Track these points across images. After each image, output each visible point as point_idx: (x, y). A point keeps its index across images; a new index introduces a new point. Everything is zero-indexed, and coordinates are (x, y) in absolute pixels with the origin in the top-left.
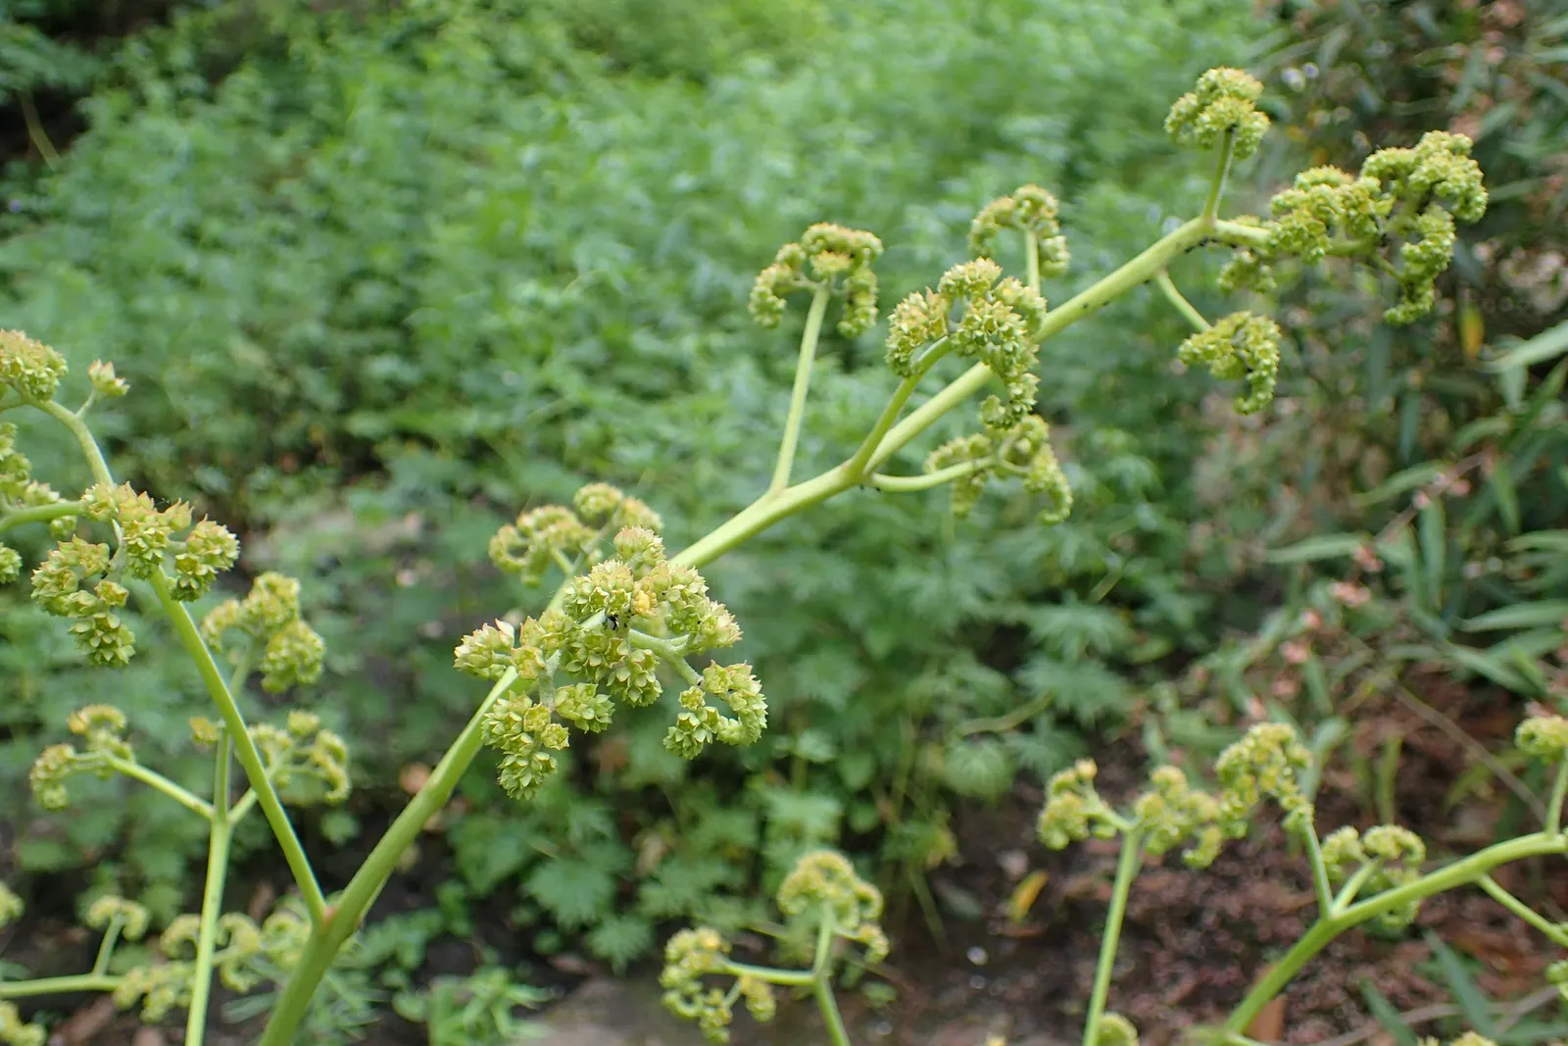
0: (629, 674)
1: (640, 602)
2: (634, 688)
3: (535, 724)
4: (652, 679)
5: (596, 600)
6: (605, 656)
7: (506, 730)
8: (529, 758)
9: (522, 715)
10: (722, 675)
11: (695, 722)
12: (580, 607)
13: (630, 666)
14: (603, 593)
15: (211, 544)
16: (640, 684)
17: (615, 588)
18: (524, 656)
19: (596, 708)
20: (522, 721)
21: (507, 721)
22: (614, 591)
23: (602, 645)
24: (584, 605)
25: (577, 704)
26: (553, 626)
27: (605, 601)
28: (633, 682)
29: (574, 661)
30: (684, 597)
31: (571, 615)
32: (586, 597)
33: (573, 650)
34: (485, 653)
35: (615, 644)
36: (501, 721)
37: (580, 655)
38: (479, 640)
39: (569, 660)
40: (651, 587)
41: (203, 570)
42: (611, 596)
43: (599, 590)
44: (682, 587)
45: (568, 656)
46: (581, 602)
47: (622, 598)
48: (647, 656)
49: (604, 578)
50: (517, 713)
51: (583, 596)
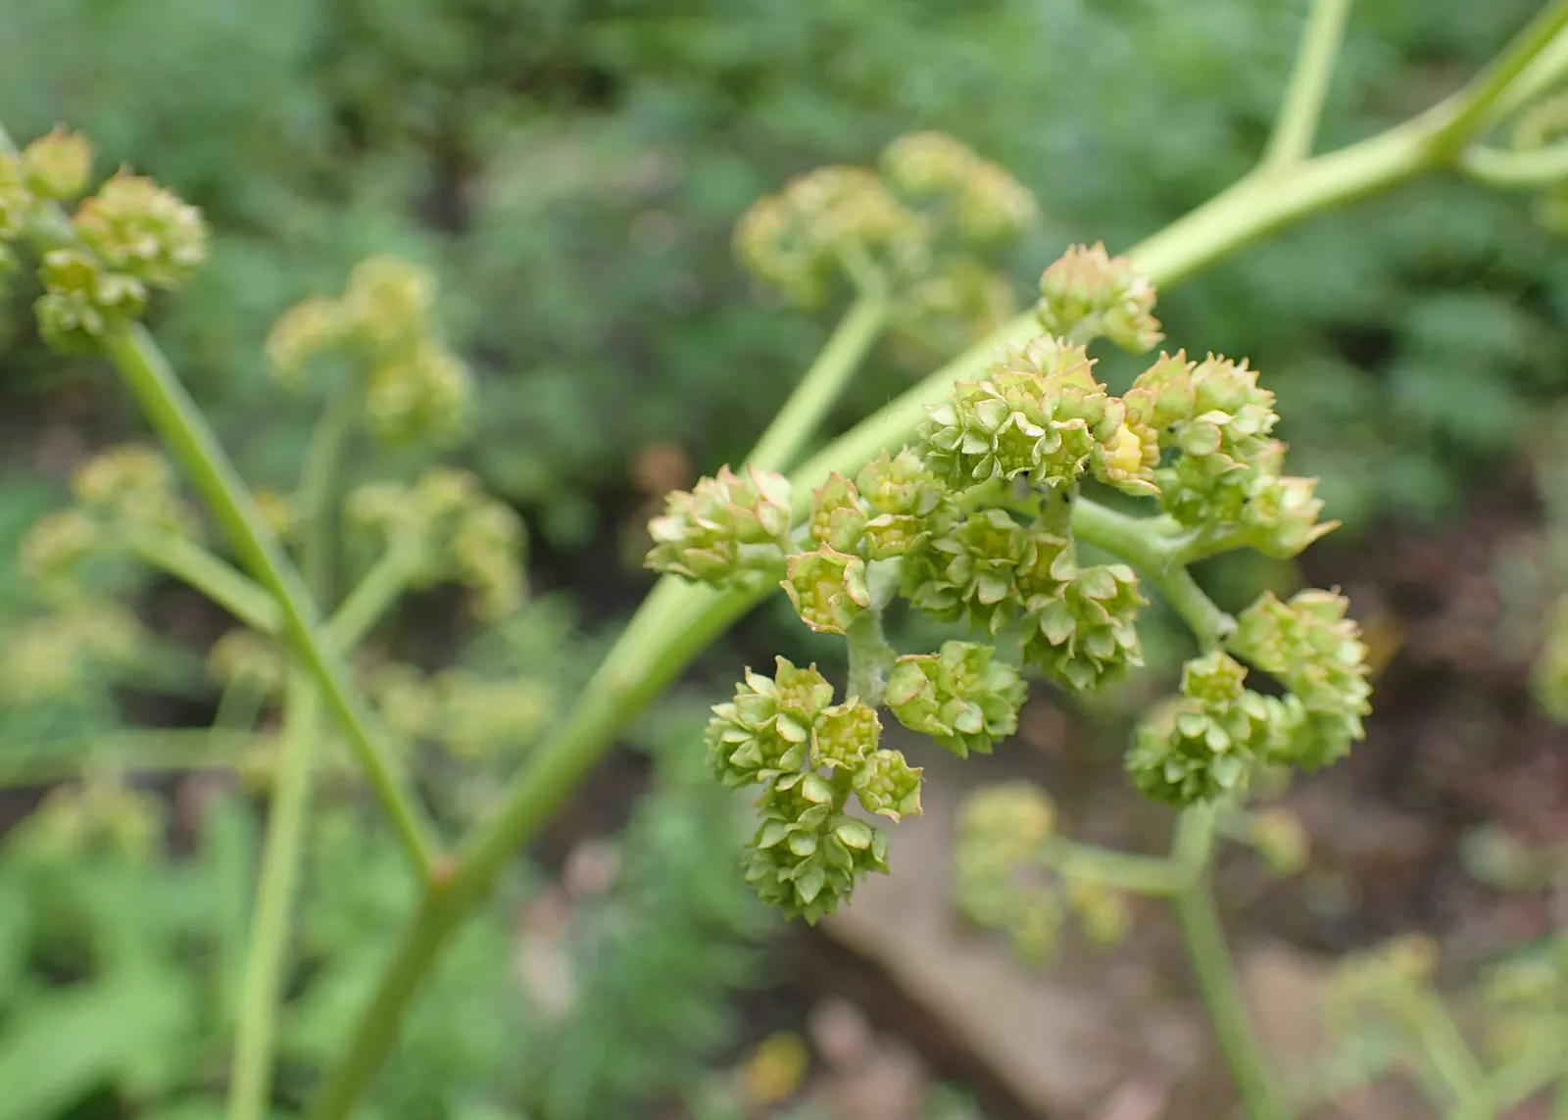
0: (1072, 626)
1: (1119, 454)
2: (1083, 659)
3: (839, 751)
4: (1127, 639)
5: (1011, 444)
6: (1018, 579)
7: (766, 758)
8: (823, 832)
9: (806, 726)
10: (1284, 625)
11: (1218, 741)
12: (967, 462)
13: (1079, 606)
14: (1034, 431)
15: (131, 229)
16: (1099, 650)
17: (1057, 415)
18: (818, 572)
19: (985, 702)
20: (808, 742)
21: (770, 741)
22: (1056, 424)
23: (1014, 554)
24: (978, 457)
25: (943, 697)
26: (892, 498)
27: (1035, 453)
28: (1081, 643)
29: (940, 586)
30: (1226, 445)
31: (945, 476)
32: (988, 438)
33: (939, 560)
34: (719, 546)
35: (1049, 552)
36: (753, 732)
37: (956, 572)
38: (707, 509)
39: (924, 578)
40: (1148, 414)
41: (111, 289)
42: (1049, 434)
43: (1023, 423)
44: (1222, 418)
45: (923, 569)
46: (972, 448)
47: (1075, 444)
48: (1120, 585)
49: (1030, 387)
50: (794, 717)
51: (977, 433)
